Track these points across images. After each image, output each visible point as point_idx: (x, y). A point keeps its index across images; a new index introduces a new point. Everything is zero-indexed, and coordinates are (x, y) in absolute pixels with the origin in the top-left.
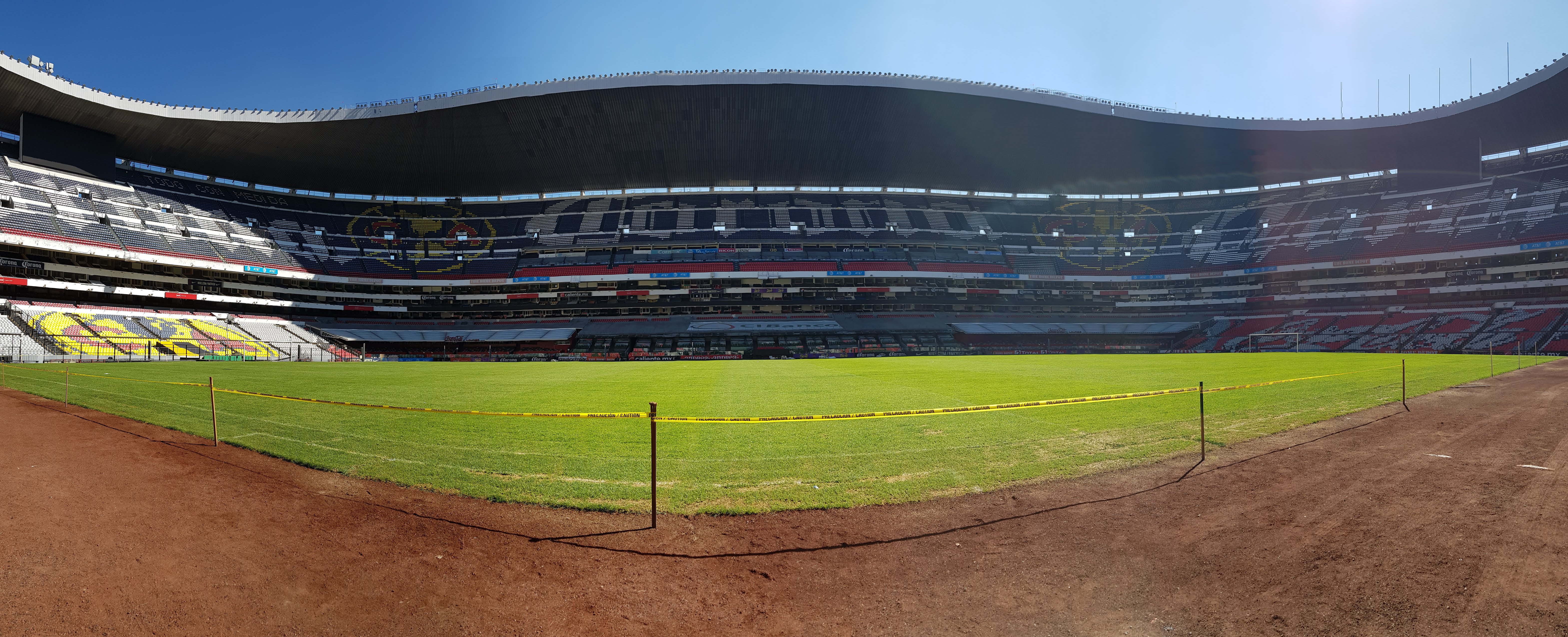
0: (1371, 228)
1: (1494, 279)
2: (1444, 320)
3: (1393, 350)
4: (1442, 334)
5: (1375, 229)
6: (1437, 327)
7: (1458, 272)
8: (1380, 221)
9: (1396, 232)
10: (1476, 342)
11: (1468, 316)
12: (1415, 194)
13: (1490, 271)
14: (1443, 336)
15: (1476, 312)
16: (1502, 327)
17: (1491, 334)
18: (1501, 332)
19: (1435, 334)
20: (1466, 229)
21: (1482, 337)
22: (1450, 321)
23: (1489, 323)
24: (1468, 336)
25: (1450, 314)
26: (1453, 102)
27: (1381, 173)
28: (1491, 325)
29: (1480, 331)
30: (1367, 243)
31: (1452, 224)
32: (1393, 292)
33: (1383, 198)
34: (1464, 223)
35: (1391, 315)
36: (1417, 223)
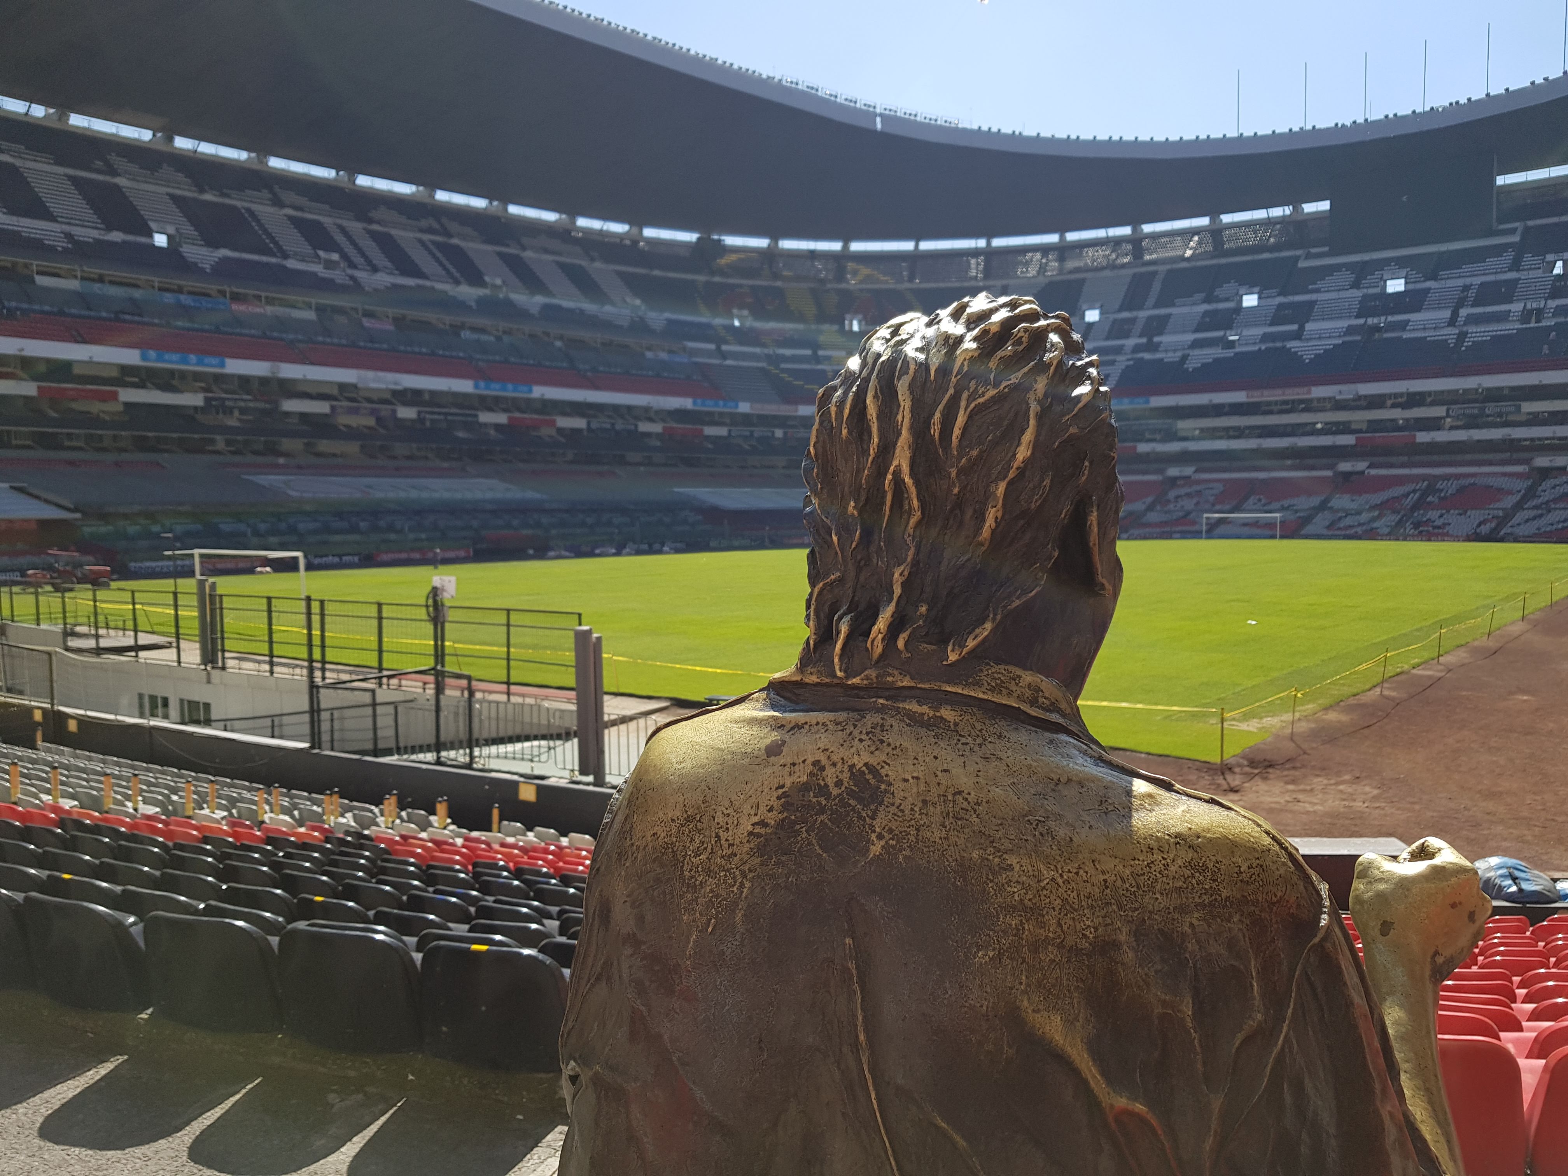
0: (1295, 327)
1: (1535, 420)
2: (1451, 488)
3: (1382, 535)
4: (1457, 512)
5: (1302, 328)
6: (1440, 498)
7: (1468, 408)
8: (1304, 312)
9: (1345, 334)
10: (1519, 524)
11: (1491, 481)
12: (1366, 257)
13: (1528, 407)
14: (1461, 514)
15: (1505, 474)
16: (1555, 501)
17: (1540, 512)
18: (1555, 509)
19: (1444, 511)
20: (1479, 333)
21: (1527, 517)
22: (1461, 490)
23: (1530, 493)
24: (1501, 514)
25: (1458, 477)
26: (1451, 104)
27: (1287, 210)
28: (1535, 496)
29: (1519, 506)
30: (1295, 357)
31: (1452, 322)
32: (1348, 440)
33: (1302, 264)
34: (1474, 320)
35: (1347, 475)
36: (1383, 319)
